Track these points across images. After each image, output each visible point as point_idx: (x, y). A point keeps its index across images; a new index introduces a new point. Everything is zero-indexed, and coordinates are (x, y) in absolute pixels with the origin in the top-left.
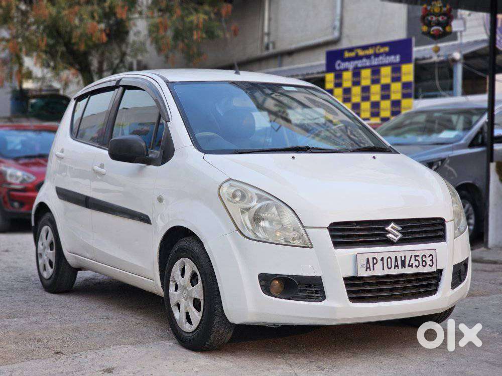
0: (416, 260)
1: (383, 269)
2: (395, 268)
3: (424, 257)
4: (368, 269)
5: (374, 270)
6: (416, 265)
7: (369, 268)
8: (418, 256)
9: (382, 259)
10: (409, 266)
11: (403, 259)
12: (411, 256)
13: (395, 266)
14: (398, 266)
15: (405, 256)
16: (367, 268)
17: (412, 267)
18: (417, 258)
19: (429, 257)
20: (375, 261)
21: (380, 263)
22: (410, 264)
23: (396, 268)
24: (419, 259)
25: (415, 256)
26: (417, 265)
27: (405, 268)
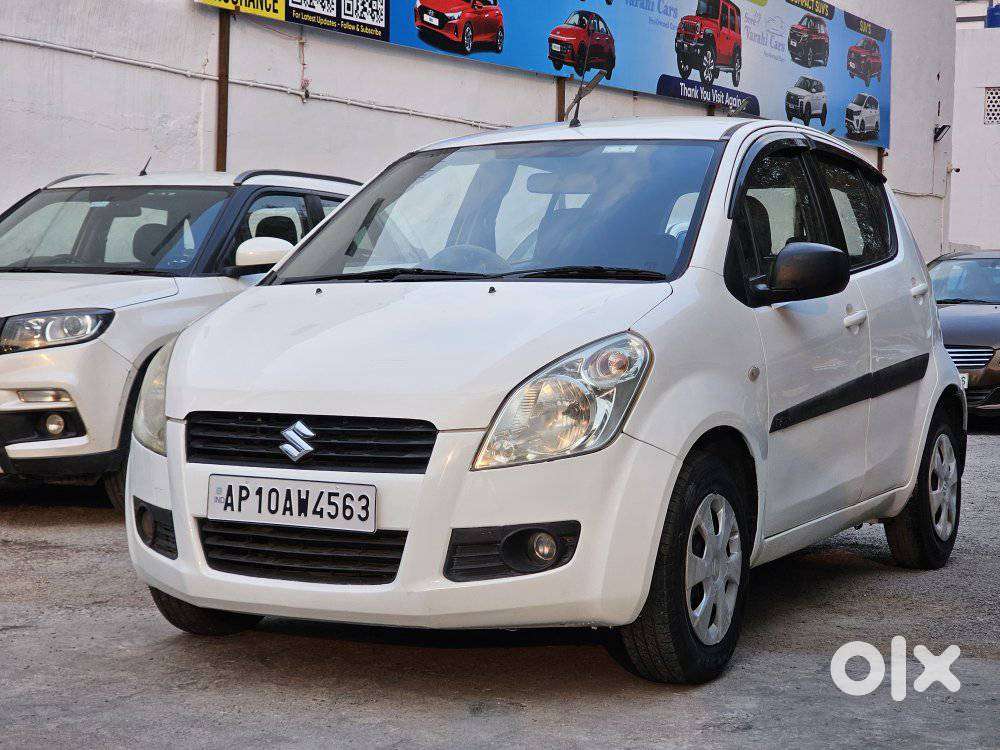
0: (330, 503)
1: (260, 511)
2: (284, 514)
3: (348, 500)
4: (229, 508)
5: (240, 510)
6: (329, 513)
7: (231, 505)
8: (337, 495)
9: (259, 492)
10: (315, 512)
11: (303, 497)
12: (322, 493)
13: (285, 509)
14: (290, 509)
15: (308, 492)
16: (227, 505)
17: (322, 517)
18: (333, 499)
19: (360, 499)
20: (244, 494)
21: (254, 498)
22: (318, 510)
23: (288, 513)
24: (338, 501)
25: (330, 494)
26: (333, 514)
27: (306, 515)
